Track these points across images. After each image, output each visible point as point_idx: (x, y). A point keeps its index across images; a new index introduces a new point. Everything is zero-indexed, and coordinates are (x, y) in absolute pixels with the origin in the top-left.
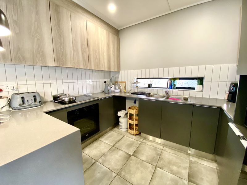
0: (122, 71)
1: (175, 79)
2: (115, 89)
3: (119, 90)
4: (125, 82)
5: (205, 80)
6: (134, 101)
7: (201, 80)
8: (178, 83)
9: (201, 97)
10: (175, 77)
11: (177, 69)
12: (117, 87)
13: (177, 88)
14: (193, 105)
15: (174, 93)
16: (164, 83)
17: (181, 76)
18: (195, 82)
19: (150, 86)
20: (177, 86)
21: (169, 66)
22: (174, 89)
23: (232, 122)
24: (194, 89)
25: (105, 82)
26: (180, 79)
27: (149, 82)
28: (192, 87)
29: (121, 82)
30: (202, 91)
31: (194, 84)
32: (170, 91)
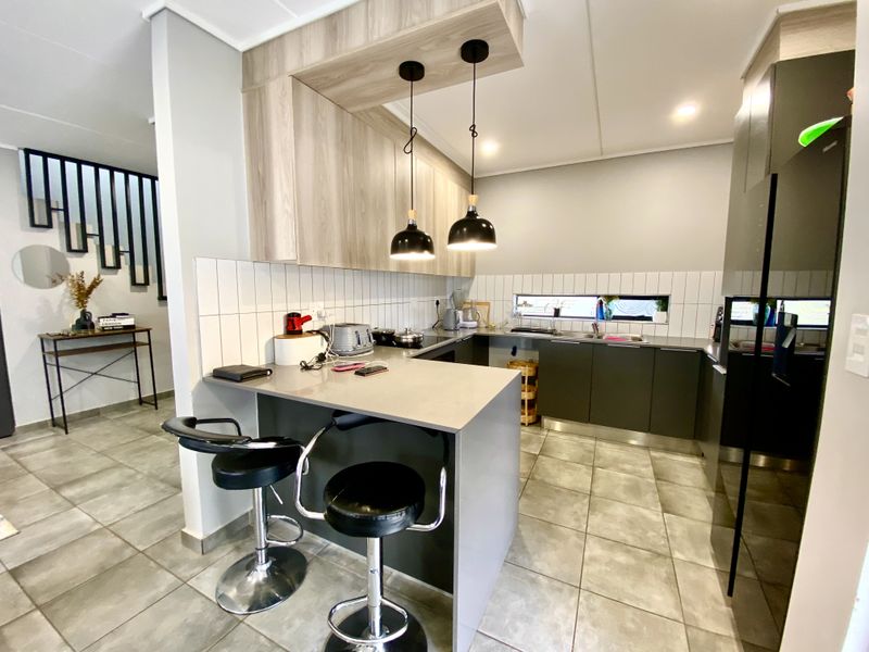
0: (480, 276)
1: (610, 298)
2: (466, 320)
3: (475, 323)
4: (488, 304)
5: (672, 301)
6: (511, 350)
7: (663, 302)
8: (618, 308)
9: (665, 335)
10: (611, 293)
11: (615, 276)
12: (470, 317)
13: (616, 318)
14: (656, 349)
15: (610, 330)
16: (589, 307)
17: (623, 293)
18: (653, 304)
19: (557, 313)
20: (615, 313)
21: (597, 270)
22: (608, 319)
23: (717, 363)
24: (649, 319)
25: (438, 303)
27: (554, 303)
28: (647, 315)
29: (478, 304)
30: (667, 322)
31: (650, 308)
32: (602, 324)
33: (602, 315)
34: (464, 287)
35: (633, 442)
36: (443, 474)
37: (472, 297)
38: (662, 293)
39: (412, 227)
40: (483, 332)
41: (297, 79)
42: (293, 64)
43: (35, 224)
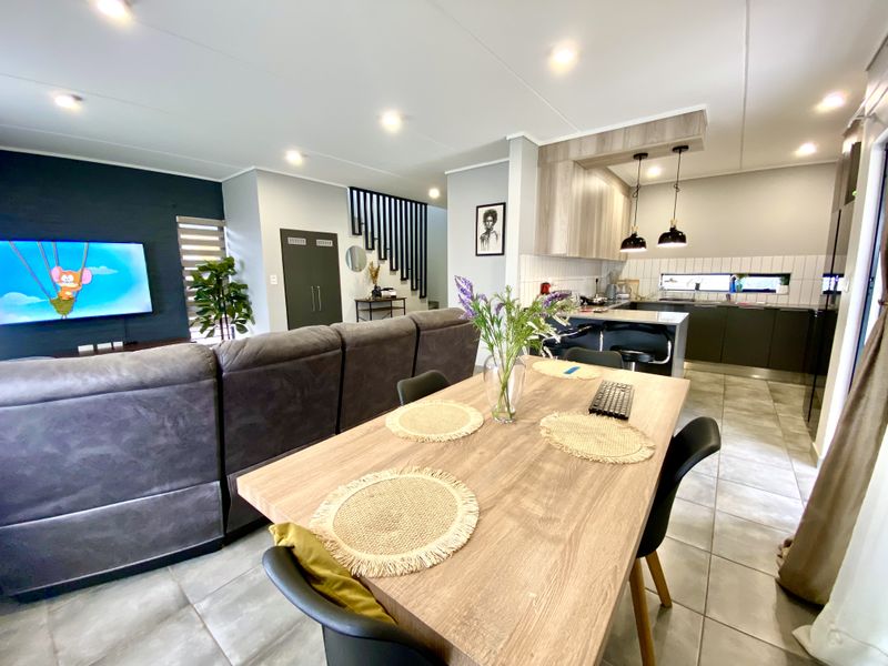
1: (741, 276)
3: (627, 295)
4: (637, 281)
5: (792, 277)
7: (786, 278)
8: (748, 283)
9: (786, 301)
10: (743, 272)
11: (747, 259)
12: (624, 290)
13: (745, 291)
15: (739, 299)
16: (724, 283)
17: (753, 272)
18: (777, 279)
19: (698, 286)
20: (744, 287)
21: (732, 255)
22: (738, 292)
24: (774, 291)
25: (597, 280)
26: (751, 275)
27: (697, 279)
28: (771, 288)
29: (630, 281)
30: (788, 294)
31: (775, 283)
32: (734, 295)
33: (734, 289)
34: (618, 268)
35: (756, 376)
36: (669, 343)
37: (624, 276)
38: (785, 271)
39: (634, 235)
40: (634, 300)
41: (576, 162)
42: (574, 154)
43: (354, 233)
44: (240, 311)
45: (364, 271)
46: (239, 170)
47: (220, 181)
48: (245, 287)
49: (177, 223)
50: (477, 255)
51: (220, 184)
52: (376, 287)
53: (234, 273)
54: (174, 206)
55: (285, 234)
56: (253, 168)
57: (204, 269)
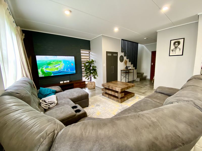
43: (122, 52)
44: (94, 73)
45: (123, 62)
46: (97, 36)
47: (90, 40)
48: (96, 67)
49: (80, 51)
50: (170, 56)
51: (90, 41)
52: (126, 66)
53: (93, 64)
54: (80, 47)
55: (107, 53)
56: (101, 35)
57: (87, 63)
